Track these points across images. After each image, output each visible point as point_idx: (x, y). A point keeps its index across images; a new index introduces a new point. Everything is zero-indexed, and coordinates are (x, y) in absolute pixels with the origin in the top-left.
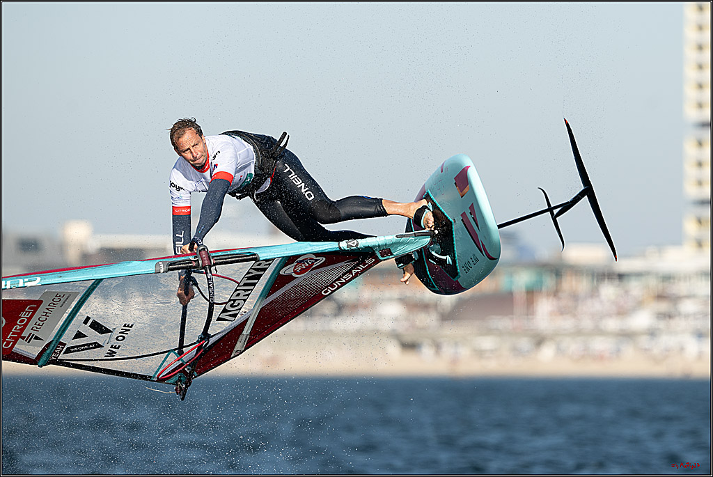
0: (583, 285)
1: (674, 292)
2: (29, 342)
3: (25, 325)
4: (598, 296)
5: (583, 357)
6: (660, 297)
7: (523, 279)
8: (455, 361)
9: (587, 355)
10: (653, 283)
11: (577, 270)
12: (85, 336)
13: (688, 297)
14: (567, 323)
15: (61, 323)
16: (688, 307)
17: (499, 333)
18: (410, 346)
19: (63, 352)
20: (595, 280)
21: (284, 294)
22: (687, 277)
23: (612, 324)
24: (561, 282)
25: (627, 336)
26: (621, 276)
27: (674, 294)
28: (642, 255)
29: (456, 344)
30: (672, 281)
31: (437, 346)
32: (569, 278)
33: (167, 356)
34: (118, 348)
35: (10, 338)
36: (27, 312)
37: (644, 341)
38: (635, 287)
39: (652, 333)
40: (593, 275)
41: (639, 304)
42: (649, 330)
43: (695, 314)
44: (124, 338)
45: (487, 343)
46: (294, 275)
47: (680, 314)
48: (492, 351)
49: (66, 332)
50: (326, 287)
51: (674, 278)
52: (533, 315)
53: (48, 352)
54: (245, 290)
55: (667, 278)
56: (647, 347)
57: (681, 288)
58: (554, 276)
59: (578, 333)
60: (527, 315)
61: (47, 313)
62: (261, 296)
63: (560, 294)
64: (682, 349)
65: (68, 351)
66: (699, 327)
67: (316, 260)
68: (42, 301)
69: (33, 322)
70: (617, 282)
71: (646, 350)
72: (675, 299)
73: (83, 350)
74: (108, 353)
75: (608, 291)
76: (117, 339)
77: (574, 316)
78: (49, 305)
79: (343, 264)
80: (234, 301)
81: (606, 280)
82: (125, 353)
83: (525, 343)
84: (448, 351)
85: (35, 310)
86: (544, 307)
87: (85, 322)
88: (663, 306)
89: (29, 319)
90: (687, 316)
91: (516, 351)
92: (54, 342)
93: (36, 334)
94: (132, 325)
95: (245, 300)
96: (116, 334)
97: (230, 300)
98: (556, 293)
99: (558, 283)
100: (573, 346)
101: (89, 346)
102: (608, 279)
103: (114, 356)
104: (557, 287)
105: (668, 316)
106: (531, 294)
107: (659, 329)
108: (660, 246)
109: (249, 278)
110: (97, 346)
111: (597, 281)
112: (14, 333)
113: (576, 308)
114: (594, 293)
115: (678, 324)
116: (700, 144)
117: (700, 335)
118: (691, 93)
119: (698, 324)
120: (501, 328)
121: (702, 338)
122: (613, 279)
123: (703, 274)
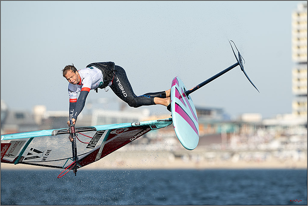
0: (250, 130)
1: (288, 133)
4: (257, 135)
5: (251, 160)
6: (283, 135)
7: (225, 128)
8: (197, 162)
9: (252, 159)
10: (280, 129)
11: (248, 124)
13: (295, 135)
14: (244, 146)
16: (294, 139)
17: (216, 151)
18: (178, 156)
19: (24, 159)
20: (256, 128)
22: (294, 127)
23: (263, 147)
24: (241, 130)
25: (269, 151)
26: (266, 127)
27: (288, 134)
28: (275, 118)
29: (198, 155)
30: (287, 128)
31: (190, 157)
32: (244, 127)
33: (68, 160)
34: (46, 158)
36: (5, 147)
37: (276, 153)
38: (272, 131)
39: (279, 150)
40: (254, 127)
41: (274, 138)
42: (278, 149)
43: (297, 142)
44: (48, 154)
45: (211, 155)
47: (290, 142)
48: (213, 158)
51: (288, 127)
52: (230, 143)
53: (17, 159)
54: (97, 139)
55: (286, 127)
57: (291, 131)
58: (238, 127)
59: (249, 150)
60: (227, 143)
61: (14, 147)
62: (103, 141)
63: (241, 134)
64: (292, 157)
66: (299, 148)
68: (11, 144)
69: (9, 150)
70: (265, 129)
71: (277, 157)
72: (289, 136)
74: (43, 159)
75: (261, 133)
76: (45, 155)
77: (247, 143)
80: (93, 142)
81: (260, 128)
82: (49, 159)
83: (226, 155)
84: (194, 158)
86: (234, 140)
88: (284, 139)
89: (7, 149)
90: (294, 143)
91: (222, 158)
92: (19, 156)
94: (51, 150)
95: (97, 142)
96: (45, 153)
97: (90, 142)
98: (239, 134)
99: (240, 130)
100: (246, 156)
102: (261, 128)
103: (45, 160)
104: (240, 131)
105: (286, 143)
106: (229, 134)
107: (282, 149)
108: (283, 114)
111: (257, 128)
113: (248, 140)
114: (255, 134)
115: (290, 146)
116: (299, 71)
117: (299, 151)
118: (295, 50)
119: (299, 146)
120: (216, 149)
121: (300, 152)
122: (263, 128)
123: (300, 125)
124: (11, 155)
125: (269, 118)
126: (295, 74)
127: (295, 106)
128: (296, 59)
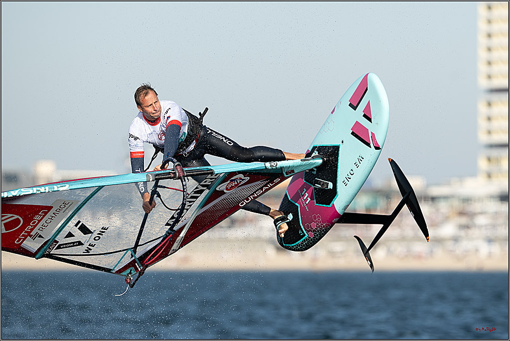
1: (471, 210)
2: (34, 240)
3: (35, 227)
5: (406, 256)
6: (462, 213)
7: (363, 201)
8: (315, 259)
9: (409, 255)
10: (456, 203)
12: (74, 236)
13: (481, 213)
14: (394, 232)
15: (60, 225)
16: (481, 220)
17: (347, 240)
19: (55, 248)
21: (214, 206)
22: (480, 199)
24: (390, 203)
25: (437, 241)
26: (433, 199)
27: (471, 212)
28: (448, 184)
30: (470, 202)
32: (396, 200)
33: (126, 253)
34: (93, 246)
35: (21, 236)
36: (40, 215)
37: (450, 245)
38: (443, 207)
39: (456, 239)
41: (446, 219)
42: (453, 236)
43: (486, 226)
44: (99, 238)
45: (338, 247)
46: (225, 191)
47: (475, 226)
48: (342, 252)
49: (61, 232)
50: (243, 200)
53: (45, 247)
55: (467, 200)
56: (452, 249)
57: (476, 207)
58: (385, 199)
59: (403, 239)
60: (367, 227)
61: (53, 217)
62: (199, 206)
64: (477, 250)
65: (59, 247)
66: (488, 235)
67: (243, 180)
68: (52, 207)
69: (41, 223)
70: (430, 202)
71: (451, 251)
72: (472, 215)
73: (70, 247)
74: (86, 250)
75: (424, 209)
76: (94, 239)
77: (400, 227)
78: (56, 211)
79: (259, 182)
81: (423, 201)
82: (97, 250)
84: (310, 253)
85: (46, 213)
87: (76, 225)
88: (464, 220)
89: (39, 221)
90: (480, 227)
92: (51, 240)
93: (40, 233)
94: (108, 228)
95: (188, 210)
96: (95, 234)
98: (387, 211)
99: (388, 204)
100: (399, 248)
101: (74, 244)
102: (425, 200)
103: (89, 252)
104: (388, 206)
105: (467, 227)
106: (369, 211)
107: (460, 236)
108: (461, 177)
109: (195, 193)
110: (80, 243)
112: (26, 232)
115: (474, 232)
116: (489, 104)
117: (490, 241)
118: (483, 68)
119: (489, 233)
120: (348, 236)
121: (492, 243)
122: (428, 201)
123: (492, 197)
124: (40, 236)
125: (438, 184)
126: (483, 109)
127: (483, 164)
128: (484, 83)
